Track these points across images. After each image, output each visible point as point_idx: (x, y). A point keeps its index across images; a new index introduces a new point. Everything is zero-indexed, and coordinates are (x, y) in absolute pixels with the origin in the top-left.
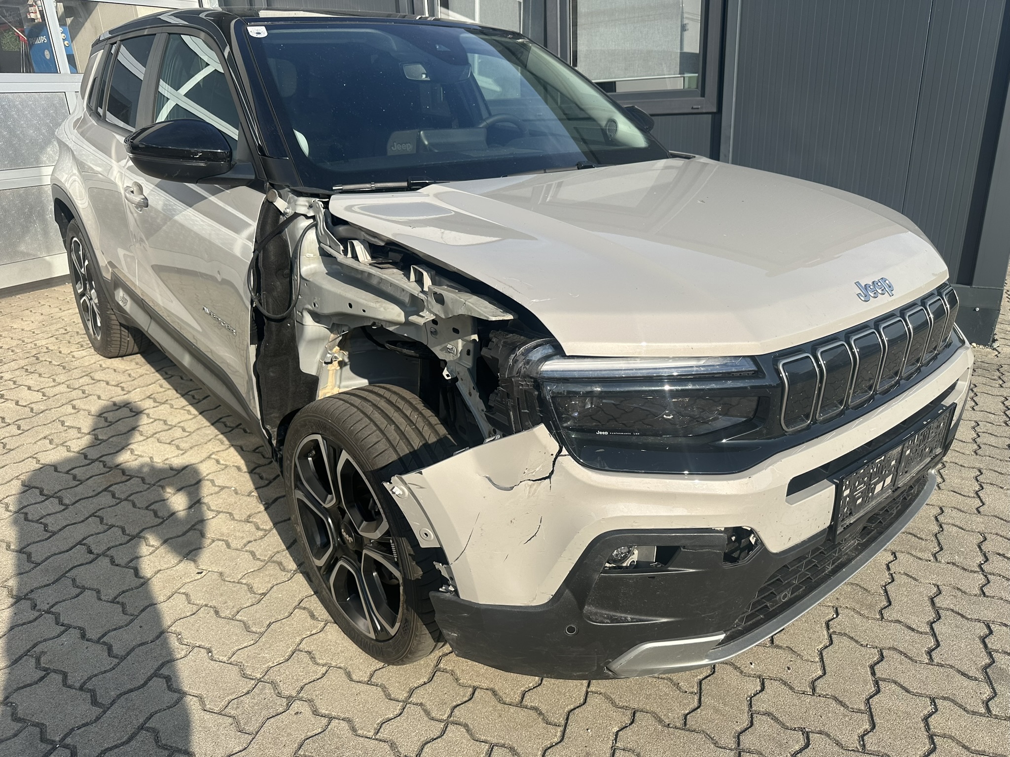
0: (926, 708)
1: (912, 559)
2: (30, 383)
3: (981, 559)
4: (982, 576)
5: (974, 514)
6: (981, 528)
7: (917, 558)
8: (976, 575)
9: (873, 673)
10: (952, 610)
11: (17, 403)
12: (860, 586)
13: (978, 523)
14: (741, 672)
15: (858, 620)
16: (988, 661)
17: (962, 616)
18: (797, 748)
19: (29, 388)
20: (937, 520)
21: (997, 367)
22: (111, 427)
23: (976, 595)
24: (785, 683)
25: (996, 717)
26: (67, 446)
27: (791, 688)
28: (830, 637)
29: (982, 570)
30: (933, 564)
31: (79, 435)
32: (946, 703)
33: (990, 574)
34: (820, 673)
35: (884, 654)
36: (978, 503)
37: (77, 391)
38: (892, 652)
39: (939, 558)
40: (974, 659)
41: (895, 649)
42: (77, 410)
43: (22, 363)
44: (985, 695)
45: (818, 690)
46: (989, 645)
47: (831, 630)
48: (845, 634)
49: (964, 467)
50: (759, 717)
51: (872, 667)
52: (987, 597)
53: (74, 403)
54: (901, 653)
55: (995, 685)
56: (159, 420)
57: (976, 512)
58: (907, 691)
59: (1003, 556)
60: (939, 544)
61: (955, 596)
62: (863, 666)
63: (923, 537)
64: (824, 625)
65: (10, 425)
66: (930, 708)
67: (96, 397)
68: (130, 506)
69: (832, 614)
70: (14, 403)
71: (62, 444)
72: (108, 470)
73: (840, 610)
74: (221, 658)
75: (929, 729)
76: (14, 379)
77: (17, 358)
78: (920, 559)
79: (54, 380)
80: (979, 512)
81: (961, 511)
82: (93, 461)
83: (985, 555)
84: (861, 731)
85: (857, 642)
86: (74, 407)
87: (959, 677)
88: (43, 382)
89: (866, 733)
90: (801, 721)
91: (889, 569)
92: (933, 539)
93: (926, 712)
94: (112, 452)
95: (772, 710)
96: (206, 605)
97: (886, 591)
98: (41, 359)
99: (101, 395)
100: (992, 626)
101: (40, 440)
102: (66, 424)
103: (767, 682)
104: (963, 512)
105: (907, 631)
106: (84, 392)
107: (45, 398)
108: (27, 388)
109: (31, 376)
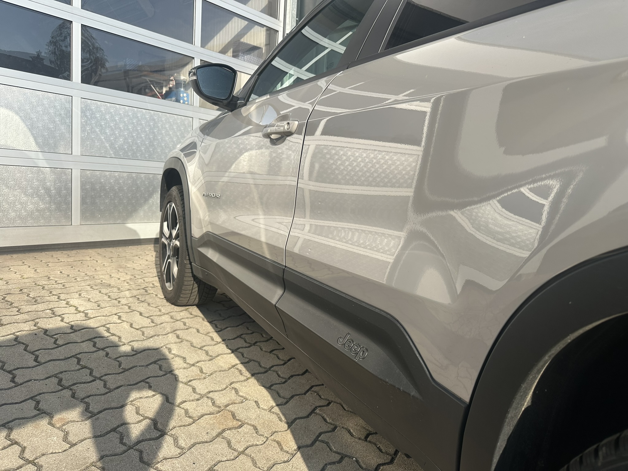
2: (142, 310)
11: (131, 326)
19: (141, 314)
22: (213, 361)
26: (175, 375)
37: (179, 322)
42: (180, 340)
43: (135, 293)
53: (178, 332)
56: (254, 361)
67: (195, 331)
70: (129, 324)
72: (218, 410)
76: (129, 305)
77: (131, 289)
79: (160, 311)
82: (202, 396)
86: (178, 337)
88: (151, 311)
94: (217, 388)
98: (149, 292)
99: (200, 329)
106: (185, 324)
107: (154, 325)
108: (139, 314)
109: (142, 304)
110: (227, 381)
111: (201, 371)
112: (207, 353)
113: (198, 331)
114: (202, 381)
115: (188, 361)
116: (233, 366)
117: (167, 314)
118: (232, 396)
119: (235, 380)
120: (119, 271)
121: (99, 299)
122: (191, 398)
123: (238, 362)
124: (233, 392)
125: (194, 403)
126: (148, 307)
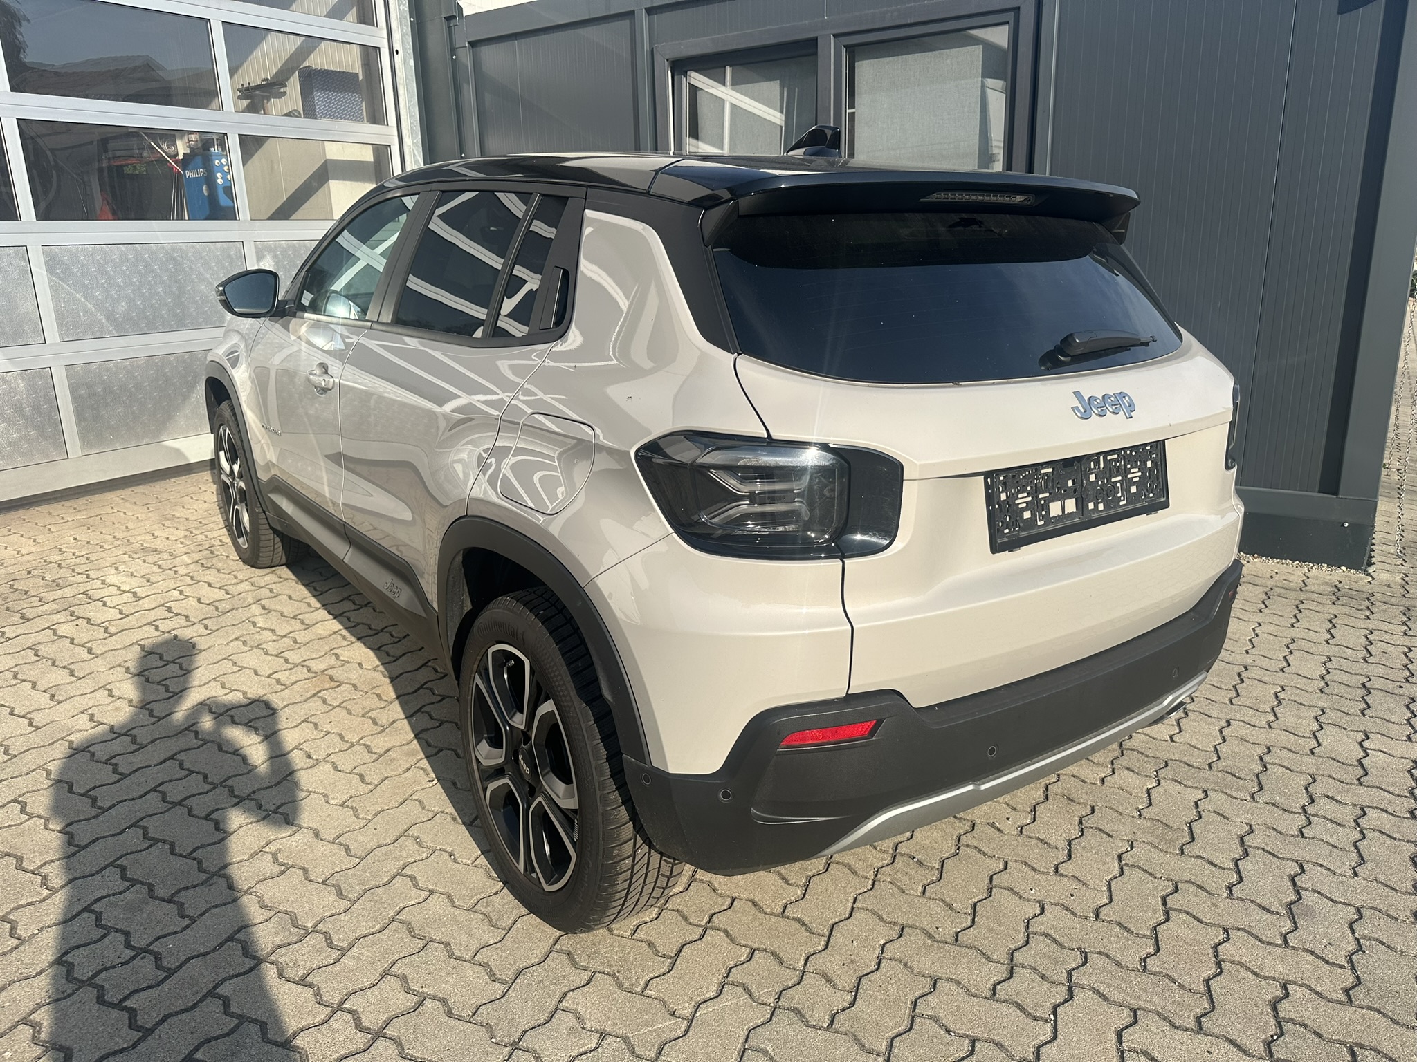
0: (1217, 938)
1: (1225, 797)
2: (210, 579)
3: (1306, 801)
4: (1304, 817)
5: (1307, 755)
6: (1313, 769)
7: (1231, 796)
8: (1296, 816)
9: (1164, 904)
10: (1263, 849)
11: (199, 601)
12: (1162, 822)
13: (1310, 764)
14: (1020, 897)
15: (1154, 854)
16: (1294, 898)
17: (1274, 855)
18: (1074, 965)
19: (210, 585)
20: (1261, 759)
21: (1366, 596)
22: (309, 630)
23: (1293, 836)
24: (1067, 909)
25: (1293, 948)
26: (263, 649)
27: (1074, 914)
28: (1122, 868)
29: (1305, 812)
30: (1250, 804)
31: (275, 638)
32: (1240, 933)
33: (1314, 816)
34: (1106, 901)
35: (1179, 886)
36: (1313, 743)
37: (263, 589)
38: (1187, 885)
39: (1257, 798)
40: (1279, 895)
41: (1192, 883)
42: (267, 611)
43: (196, 556)
44: (1285, 929)
45: (1101, 916)
46: (1299, 884)
47: (1124, 862)
48: (1139, 867)
49: (1304, 705)
50: (1036, 937)
51: (1164, 899)
52: (1306, 838)
53: (263, 602)
54: (1198, 886)
55: (1297, 921)
56: (363, 624)
57: (1309, 753)
58: (1200, 921)
59: (1333, 798)
60: (1260, 783)
61: (1268, 836)
62: (1154, 896)
63: (1243, 776)
64: (1116, 857)
65: (195, 624)
66: (1222, 937)
67: (287, 598)
68: (344, 713)
69: (1126, 847)
70: (196, 600)
71: (257, 647)
72: (314, 675)
73: (1135, 844)
74: (464, 861)
75: (1218, 956)
76: (191, 574)
77: (189, 551)
78: (1235, 798)
79: (236, 577)
80: (1313, 753)
81: (1292, 751)
82: (296, 665)
83: (1311, 797)
84: (1143, 954)
85: (1150, 874)
86: (263, 607)
87: (1259, 910)
88: (224, 579)
89: (1149, 955)
90: (1080, 942)
91: (1197, 806)
92: (1254, 778)
93: (1217, 941)
94: (314, 656)
95: (1051, 932)
96: (442, 812)
97: (1190, 828)
98: (216, 553)
99: (292, 595)
100: (1306, 867)
101: (232, 641)
102: (258, 625)
103: (1046, 907)
104: (1294, 752)
105: (1207, 866)
106: (271, 591)
107: (229, 596)
108: (206, 585)
109: (208, 572)
110: (327, 648)
111: (295, 641)
112: (302, 622)
113: (290, 598)
114: (296, 651)
115: (278, 633)
116: (335, 633)
117: (246, 580)
118: (333, 660)
119: (336, 646)
120: (164, 525)
121: (146, 571)
122: (283, 669)
123: (341, 627)
124: (334, 657)
125: (287, 672)
126: (218, 575)
